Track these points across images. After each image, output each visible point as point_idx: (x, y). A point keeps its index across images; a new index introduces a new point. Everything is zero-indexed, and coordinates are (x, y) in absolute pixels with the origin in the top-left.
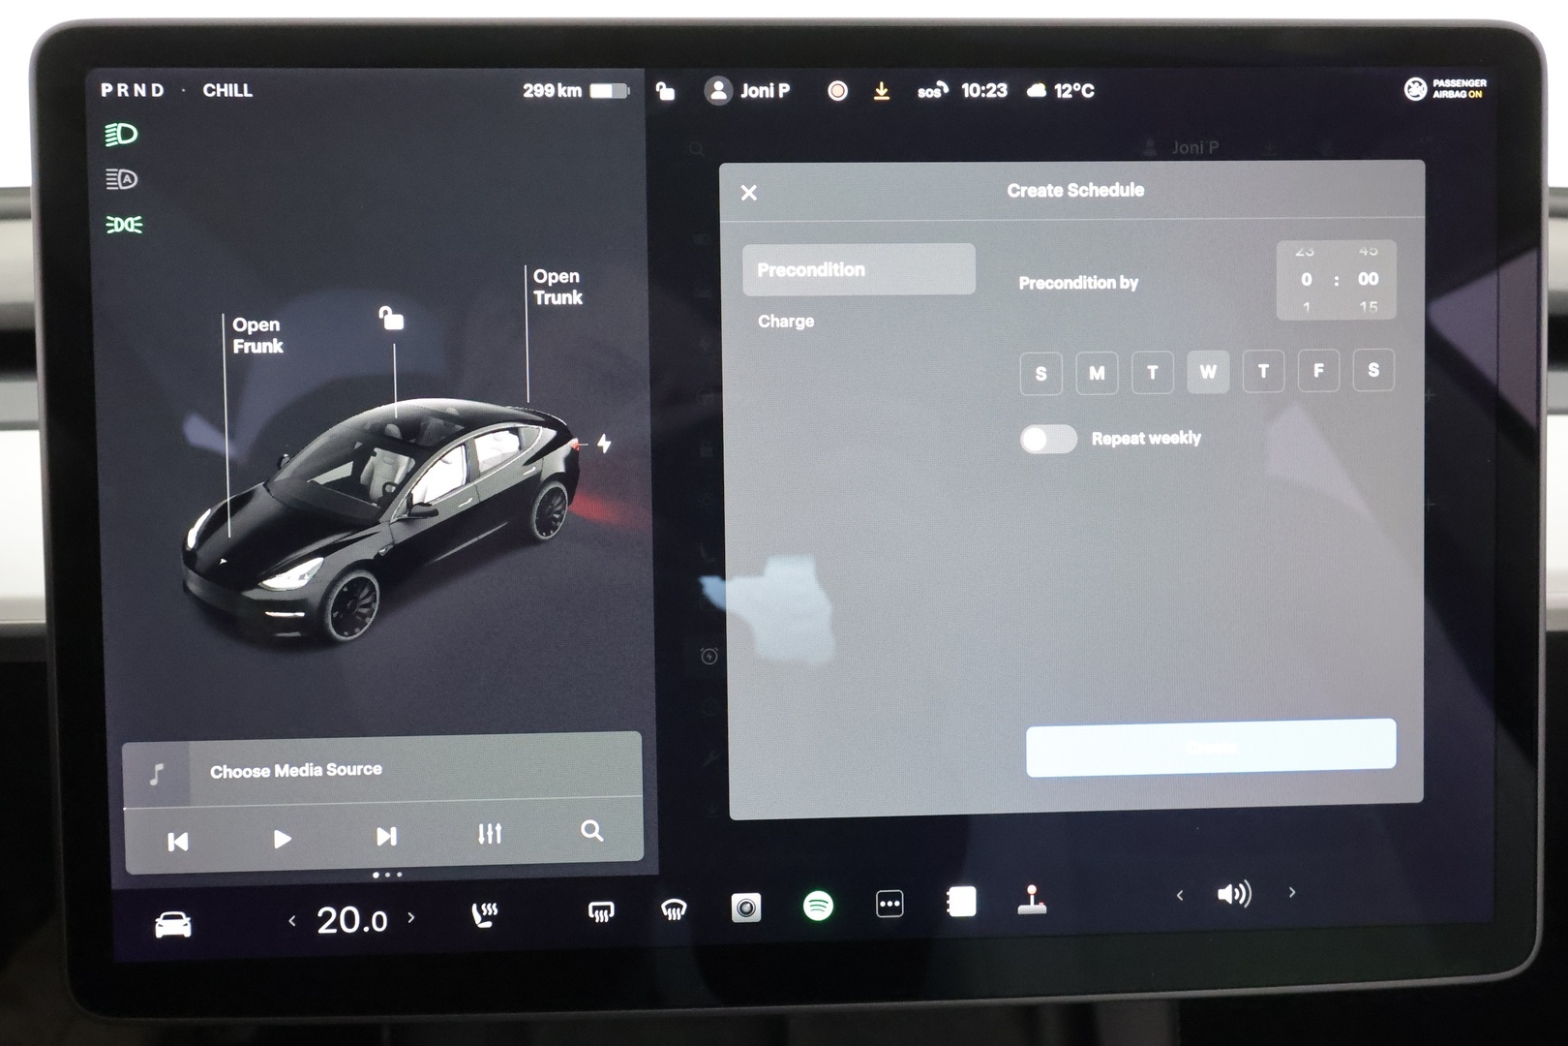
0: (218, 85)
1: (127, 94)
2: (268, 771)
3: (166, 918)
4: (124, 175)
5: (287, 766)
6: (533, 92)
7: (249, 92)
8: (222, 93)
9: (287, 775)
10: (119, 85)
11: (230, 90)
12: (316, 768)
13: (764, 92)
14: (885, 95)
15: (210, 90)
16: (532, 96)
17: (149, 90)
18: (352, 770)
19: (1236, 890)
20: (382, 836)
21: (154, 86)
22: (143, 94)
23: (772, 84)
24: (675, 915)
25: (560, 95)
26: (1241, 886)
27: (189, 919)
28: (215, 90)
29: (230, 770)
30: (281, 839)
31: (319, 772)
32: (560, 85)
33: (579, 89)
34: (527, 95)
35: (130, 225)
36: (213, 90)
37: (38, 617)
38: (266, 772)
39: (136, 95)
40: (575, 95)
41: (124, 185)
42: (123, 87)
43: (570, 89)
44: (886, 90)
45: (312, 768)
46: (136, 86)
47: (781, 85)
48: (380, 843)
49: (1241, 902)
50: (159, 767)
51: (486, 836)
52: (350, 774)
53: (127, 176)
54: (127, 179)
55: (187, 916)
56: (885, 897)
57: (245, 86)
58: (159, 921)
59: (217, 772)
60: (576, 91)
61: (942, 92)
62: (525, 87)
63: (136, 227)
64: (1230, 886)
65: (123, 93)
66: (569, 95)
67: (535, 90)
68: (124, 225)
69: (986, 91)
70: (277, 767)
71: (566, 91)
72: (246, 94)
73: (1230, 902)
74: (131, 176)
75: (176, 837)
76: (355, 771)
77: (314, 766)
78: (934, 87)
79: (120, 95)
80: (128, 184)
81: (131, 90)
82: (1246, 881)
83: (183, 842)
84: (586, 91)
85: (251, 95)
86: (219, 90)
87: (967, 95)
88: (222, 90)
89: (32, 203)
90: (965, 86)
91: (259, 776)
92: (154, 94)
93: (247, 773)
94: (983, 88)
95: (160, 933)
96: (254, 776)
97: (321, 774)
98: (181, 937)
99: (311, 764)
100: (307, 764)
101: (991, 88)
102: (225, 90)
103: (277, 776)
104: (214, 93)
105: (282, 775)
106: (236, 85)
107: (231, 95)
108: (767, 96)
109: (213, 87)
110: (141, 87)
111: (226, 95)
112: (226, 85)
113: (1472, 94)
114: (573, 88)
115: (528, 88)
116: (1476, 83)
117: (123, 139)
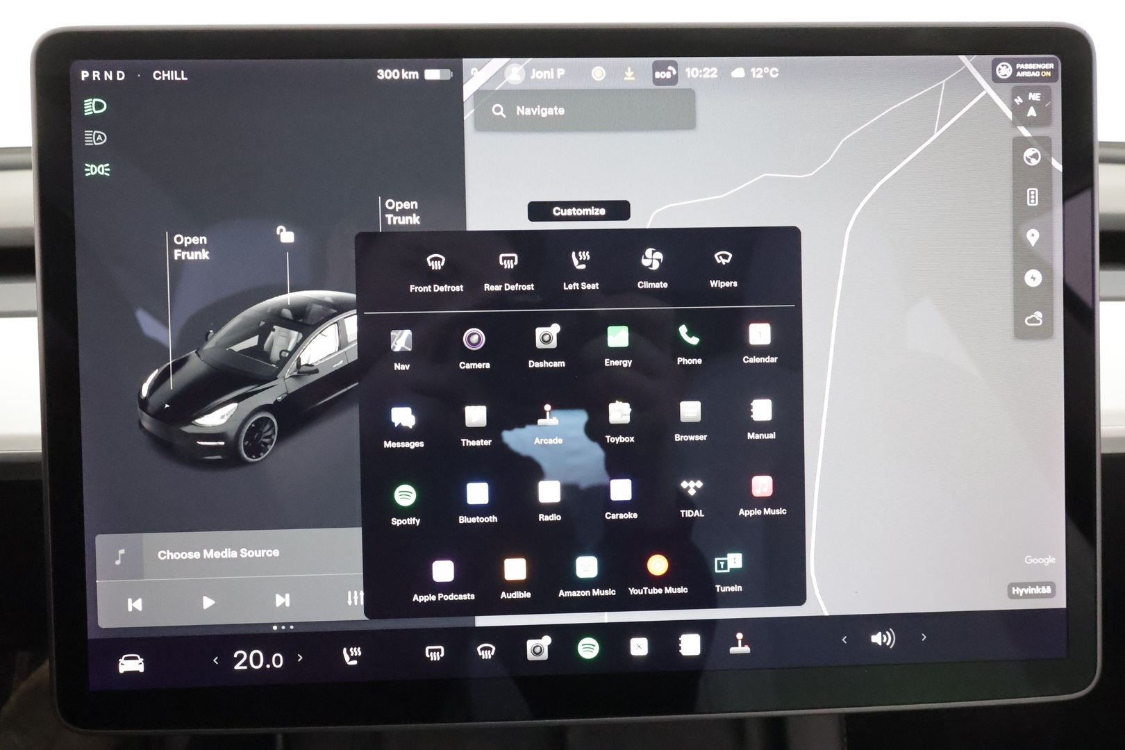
0: (163, 72)
1: (99, 79)
2: (199, 554)
3: (126, 659)
4: (97, 135)
5: (212, 551)
7: (185, 77)
8: (166, 77)
9: (212, 557)
10: (94, 72)
11: (171, 75)
12: (233, 552)
13: (547, 75)
14: (632, 76)
16: (383, 78)
17: (114, 75)
18: (258, 554)
19: (884, 636)
20: (279, 600)
21: (118, 72)
22: (111, 78)
23: (552, 69)
24: (487, 655)
25: (403, 78)
26: (887, 633)
27: (142, 659)
28: (162, 75)
29: (171, 554)
30: (208, 602)
31: (234, 554)
32: (403, 70)
33: (417, 73)
34: (379, 77)
35: (102, 170)
36: (159, 75)
37: (36, 448)
38: (197, 555)
39: (106, 79)
40: (414, 78)
41: (97, 142)
42: (96, 74)
43: (410, 73)
44: (632, 73)
45: (229, 552)
46: (106, 73)
47: (559, 70)
48: (278, 605)
49: (888, 644)
50: (122, 552)
51: (353, 600)
52: (257, 556)
53: (99, 136)
54: (99, 138)
57: (182, 72)
58: (122, 661)
59: (163, 555)
60: (414, 75)
61: (672, 74)
62: (378, 72)
63: (106, 172)
64: (880, 633)
65: (96, 78)
66: (410, 78)
67: (383, 74)
68: (97, 170)
69: (703, 73)
70: (205, 551)
71: (408, 75)
72: (183, 78)
73: (880, 644)
74: (101, 135)
75: (133, 602)
76: (261, 554)
77: (231, 551)
78: (666, 70)
79: (94, 79)
80: (100, 141)
81: (102, 76)
82: (891, 629)
83: (139, 604)
84: (422, 75)
85: (186, 79)
86: (164, 75)
87: (689, 76)
88: (166, 75)
89: (32, 158)
90: (688, 70)
91: (192, 558)
92: (118, 79)
93: (184, 555)
94: (701, 71)
95: (122, 669)
96: (189, 558)
97: (236, 556)
98: (137, 672)
99: (229, 549)
100: (226, 549)
101: (706, 71)
102: (168, 75)
103: (205, 557)
104: (160, 77)
105: (209, 557)
106: (176, 72)
107: (172, 79)
108: (549, 78)
109: (160, 73)
110: (109, 73)
111: (169, 79)
112: (169, 72)
113: (1044, 74)
114: (412, 73)
115: (380, 73)
116: (1046, 66)
117: (96, 110)
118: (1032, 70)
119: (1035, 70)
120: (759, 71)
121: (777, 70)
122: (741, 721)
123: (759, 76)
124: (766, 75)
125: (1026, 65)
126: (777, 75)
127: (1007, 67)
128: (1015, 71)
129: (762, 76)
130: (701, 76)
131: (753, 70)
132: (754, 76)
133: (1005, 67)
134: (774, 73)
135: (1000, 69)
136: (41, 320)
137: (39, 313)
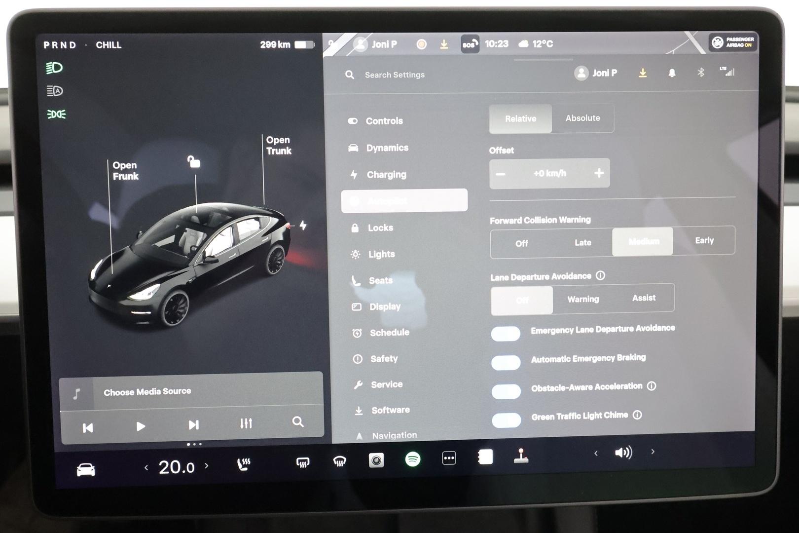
0: (104, 42)
1: (57, 47)
2: (133, 392)
3: (82, 466)
4: (56, 89)
5: (143, 390)
6: (265, 45)
7: (119, 46)
8: (106, 46)
9: (143, 394)
10: (53, 43)
11: (110, 45)
12: (158, 390)
13: (384, 45)
14: (446, 46)
15: (100, 45)
16: (265, 47)
17: (68, 45)
18: (176, 391)
19: (625, 451)
20: (191, 425)
21: (71, 43)
22: (65, 47)
24: (340, 464)
25: (279, 47)
26: (627, 448)
27: (94, 467)
28: (102, 45)
29: (114, 392)
30: (140, 426)
31: (159, 392)
32: (279, 41)
33: (289, 44)
34: (262, 47)
35: (60, 114)
36: (101, 45)
37: (15, 312)
39: (62, 47)
40: (287, 47)
41: (56, 94)
42: (55, 44)
43: (284, 44)
44: (446, 44)
46: (62, 43)
48: (190, 428)
49: (627, 456)
50: (78, 390)
51: (244, 425)
52: (175, 393)
53: (58, 89)
54: (58, 91)
55: (93, 466)
56: (447, 455)
57: (118, 43)
58: (79, 468)
59: (107, 393)
60: (287, 45)
61: (475, 45)
62: (261, 43)
63: (62, 116)
64: (621, 449)
65: (55, 47)
66: (284, 47)
67: (267, 45)
68: (56, 114)
69: (498, 44)
70: (138, 390)
71: (282, 45)
72: (118, 47)
73: (621, 456)
74: (59, 89)
75: (87, 426)
76: (178, 392)
77: (156, 390)
78: (471, 42)
79: (53, 47)
80: (58, 93)
81: (59, 45)
82: (629, 446)
83: (90, 428)
84: (293, 45)
85: (121, 47)
86: (104, 45)
87: (488, 46)
88: (106, 45)
89: (9, 97)
90: (487, 42)
91: (128, 395)
92: (71, 47)
93: (123, 393)
94: (496, 43)
95: (79, 474)
96: (126, 395)
97: (160, 394)
98: (90, 476)
100: (153, 389)
101: (500, 43)
102: (107, 45)
103: (138, 394)
105: (140, 394)
106: (113, 42)
107: (110, 47)
108: (385, 47)
109: (101, 43)
110: (64, 43)
111: (108, 47)
112: (108, 42)
113: (746, 45)
114: (286, 43)
115: (263, 43)
116: (748, 39)
117: (55, 70)
118: (738, 42)
119: (740, 42)
120: (539, 43)
121: (552, 42)
123: (539, 46)
124: (544, 46)
125: (734, 38)
126: (552, 45)
127: (720, 40)
128: (726, 43)
129: (541, 46)
130: (496, 46)
131: (534, 42)
132: (535, 46)
133: (718, 40)
134: (550, 44)
135: (714, 42)
136: (17, 218)
137: (16, 213)
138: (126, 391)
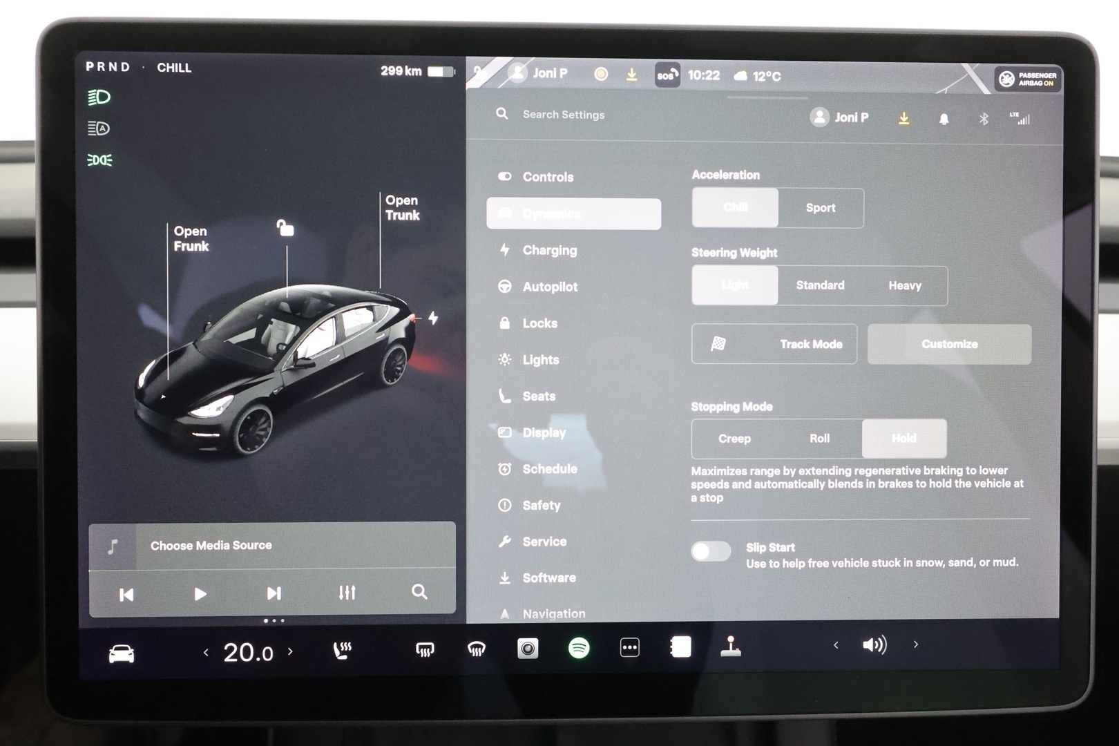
0: (168, 64)
1: (104, 70)
2: (192, 545)
3: (116, 649)
4: (100, 125)
5: (204, 542)
6: (388, 72)
7: (189, 69)
8: (170, 70)
9: (205, 549)
10: (99, 63)
11: (176, 68)
13: (550, 74)
14: (634, 77)
15: (162, 67)
16: (387, 74)
17: (119, 67)
18: (250, 546)
19: (876, 642)
20: (271, 593)
21: (123, 64)
22: (115, 69)
23: (555, 69)
24: (477, 653)
25: (406, 74)
26: (880, 639)
27: (133, 650)
28: (166, 68)
29: (164, 545)
30: (199, 594)
31: (227, 547)
32: (406, 67)
33: (420, 70)
34: (384, 74)
35: (104, 160)
36: (164, 67)
37: (32, 437)
38: (190, 547)
39: (110, 70)
40: (417, 74)
41: (100, 132)
42: (101, 65)
43: (413, 70)
44: (635, 74)
45: (222, 544)
46: (111, 64)
47: (562, 69)
48: (269, 598)
49: (880, 650)
50: (115, 542)
51: (344, 594)
52: (249, 548)
53: (103, 126)
54: (103, 128)
55: (132, 648)
56: (627, 643)
57: (187, 65)
58: (112, 651)
59: (155, 546)
60: (418, 71)
61: (674, 76)
62: (382, 68)
63: (108, 162)
64: (872, 639)
65: (101, 69)
66: (413, 75)
67: (389, 71)
68: (100, 160)
69: (706, 76)
70: (198, 543)
71: (411, 72)
72: (187, 71)
73: (872, 650)
74: (105, 126)
75: (125, 592)
76: (253, 546)
77: (224, 543)
78: (669, 72)
79: (99, 70)
80: (103, 132)
81: (107, 67)
82: (883, 636)
83: (130, 595)
84: (425, 72)
85: (190, 71)
86: (168, 67)
87: (691, 78)
88: (171, 68)
89: (35, 152)
90: (691, 72)
91: (185, 549)
92: (123, 70)
93: (177, 547)
94: (703, 74)
95: (112, 659)
96: (182, 549)
98: (127, 663)
99: (222, 541)
100: (219, 541)
101: (709, 74)
102: (173, 67)
103: (197, 549)
104: (164, 69)
105: (201, 549)
106: (180, 64)
107: (177, 71)
108: (552, 77)
109: (164, 65)
110: (114, 65)
111: (173, 71)
112: (173, 64)
113: (1046, 83)
114: (416, 69)
115: (385, 69)
116: (1049, 76)
117: (100, 100)
118: (1034, 80)
119: (1038, 80)
120: (762, 75)
121: (779, 74)
122: (731, 724)
123: (762, 79)
124: (769, 79)
125: (1029, 74)
126: (780, 79)
127: (1010, 76)
128: (1018, 80)
129: (764, 80)
130: (703, 78)
131: (756, 73)
132: (756, 80)
133: (1008, 76)
134: (777, 77)
135: (1002, 78)
136: (40, 310)
137: (39, 303)
138: (182, 544)
